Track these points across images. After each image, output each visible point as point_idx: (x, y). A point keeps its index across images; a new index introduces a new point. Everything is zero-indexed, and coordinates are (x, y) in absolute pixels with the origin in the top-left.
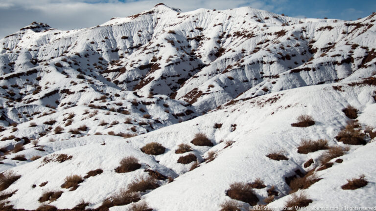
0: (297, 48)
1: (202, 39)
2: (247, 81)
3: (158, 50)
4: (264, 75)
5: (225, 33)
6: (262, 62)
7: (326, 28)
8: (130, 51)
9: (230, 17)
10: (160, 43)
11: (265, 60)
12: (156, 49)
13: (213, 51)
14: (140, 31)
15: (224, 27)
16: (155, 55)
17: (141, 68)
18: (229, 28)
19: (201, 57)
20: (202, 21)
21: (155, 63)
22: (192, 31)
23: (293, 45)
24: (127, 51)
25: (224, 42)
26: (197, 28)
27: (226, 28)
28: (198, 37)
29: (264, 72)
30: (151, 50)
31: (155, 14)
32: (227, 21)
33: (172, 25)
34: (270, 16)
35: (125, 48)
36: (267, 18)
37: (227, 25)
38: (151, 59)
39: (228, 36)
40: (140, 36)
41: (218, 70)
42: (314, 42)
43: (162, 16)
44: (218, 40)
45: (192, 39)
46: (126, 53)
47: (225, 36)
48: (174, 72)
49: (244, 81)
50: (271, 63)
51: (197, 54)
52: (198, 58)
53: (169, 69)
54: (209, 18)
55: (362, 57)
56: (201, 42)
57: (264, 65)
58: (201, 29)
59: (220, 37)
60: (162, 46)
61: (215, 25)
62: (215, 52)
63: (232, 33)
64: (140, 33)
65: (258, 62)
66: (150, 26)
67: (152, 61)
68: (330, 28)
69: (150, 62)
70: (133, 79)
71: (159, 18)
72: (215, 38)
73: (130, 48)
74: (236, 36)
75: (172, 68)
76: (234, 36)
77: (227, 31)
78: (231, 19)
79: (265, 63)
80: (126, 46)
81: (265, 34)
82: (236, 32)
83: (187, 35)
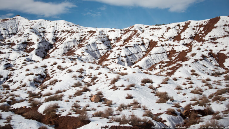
0: (104, 38)
1: (46, 33)
2: (93, 51)
3: (28, 36)
4: (99, 49)
5: (56, 31)
6: (96, 43)
7: (112, 31)
8: (8, 36)
9: (57, 24)
10: (29, 33)
11: (97, 42)
12: (27, 35)
13: (53, 38)
14: (11, 27)
15: (55, 28)
16: (28, 38)
17: (23, 43)
18: (57, 28)
19: (48, 40)
20: (43, 25)
21: (29, 42)
22: (40, 29)
23: (103, 37)
24: (7, 35)
25: (57, 35)
26: (42, 28)
27: (56, 28)
28: (44, 31)
29: (98, 47)
30: (25, 36)
31: (17, 20)
32: (55, 25)
33: (27, 25)
34: (74, 25)
35: (6, 34)
36: (73, 26)
37: (56, 27)
38: (27, 40)
39: (58, 32)
40: (12, 29)
41: (67, 46)
42: (108, 36)
43: (20, 21)
44: (54, 33)
45: (41, 32)
46: (7, 36)
47: (57, 32)
48: (42, 46)
49: (92, 51)
50: (100, 44)
51: (46, 39)
52: (47, 41)
53: (40, 45)
54: (46, 24)
55: (148, 43)
56: (45, 34)
57: (97, 45)
58: (44, 28)
59: (55, 32)
60: (30, 34)
61: (51, 27)
62: (55, 38)
63: (59, 31)
64: (11, 28)
65: (95, 43)
66: (15, 25)
67: (27, 41)
68: (114, 31)
69: (26, 41)
70: (21, 48)
71: (19, 22)
72: (52, 32)
73: (8, 34)
74: (62, 33)
75: (41, 44)
76: (61, 32)
77: (57, 30)
78: (57, 25)
79: (98, 44)
80: (6, 33)
81: (83, 32)
82: (62, 30)
83: (38, 30)
